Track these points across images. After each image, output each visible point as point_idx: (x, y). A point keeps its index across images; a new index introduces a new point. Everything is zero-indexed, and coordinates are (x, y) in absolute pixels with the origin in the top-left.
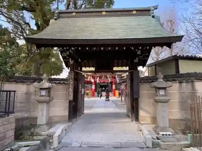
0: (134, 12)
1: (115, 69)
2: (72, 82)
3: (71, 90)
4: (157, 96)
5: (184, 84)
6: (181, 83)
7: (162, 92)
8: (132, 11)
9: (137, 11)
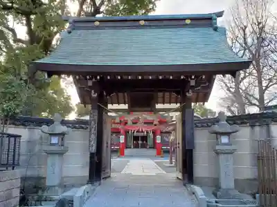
0: (188, 22)
1: (159, 106)
2: (94, 125)
3: (94, 137)
4: (218, 144)
5: (257, 129)
6: (252, 126)
7: (224, 140)
8: (185, 20)
9: (191, 19)
